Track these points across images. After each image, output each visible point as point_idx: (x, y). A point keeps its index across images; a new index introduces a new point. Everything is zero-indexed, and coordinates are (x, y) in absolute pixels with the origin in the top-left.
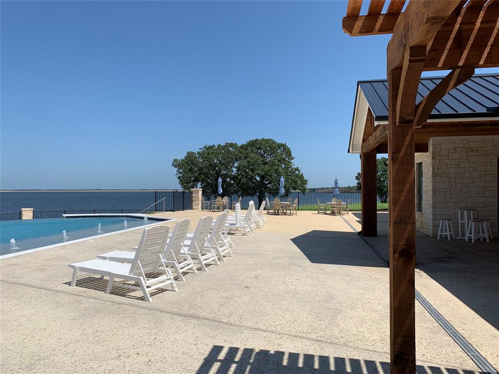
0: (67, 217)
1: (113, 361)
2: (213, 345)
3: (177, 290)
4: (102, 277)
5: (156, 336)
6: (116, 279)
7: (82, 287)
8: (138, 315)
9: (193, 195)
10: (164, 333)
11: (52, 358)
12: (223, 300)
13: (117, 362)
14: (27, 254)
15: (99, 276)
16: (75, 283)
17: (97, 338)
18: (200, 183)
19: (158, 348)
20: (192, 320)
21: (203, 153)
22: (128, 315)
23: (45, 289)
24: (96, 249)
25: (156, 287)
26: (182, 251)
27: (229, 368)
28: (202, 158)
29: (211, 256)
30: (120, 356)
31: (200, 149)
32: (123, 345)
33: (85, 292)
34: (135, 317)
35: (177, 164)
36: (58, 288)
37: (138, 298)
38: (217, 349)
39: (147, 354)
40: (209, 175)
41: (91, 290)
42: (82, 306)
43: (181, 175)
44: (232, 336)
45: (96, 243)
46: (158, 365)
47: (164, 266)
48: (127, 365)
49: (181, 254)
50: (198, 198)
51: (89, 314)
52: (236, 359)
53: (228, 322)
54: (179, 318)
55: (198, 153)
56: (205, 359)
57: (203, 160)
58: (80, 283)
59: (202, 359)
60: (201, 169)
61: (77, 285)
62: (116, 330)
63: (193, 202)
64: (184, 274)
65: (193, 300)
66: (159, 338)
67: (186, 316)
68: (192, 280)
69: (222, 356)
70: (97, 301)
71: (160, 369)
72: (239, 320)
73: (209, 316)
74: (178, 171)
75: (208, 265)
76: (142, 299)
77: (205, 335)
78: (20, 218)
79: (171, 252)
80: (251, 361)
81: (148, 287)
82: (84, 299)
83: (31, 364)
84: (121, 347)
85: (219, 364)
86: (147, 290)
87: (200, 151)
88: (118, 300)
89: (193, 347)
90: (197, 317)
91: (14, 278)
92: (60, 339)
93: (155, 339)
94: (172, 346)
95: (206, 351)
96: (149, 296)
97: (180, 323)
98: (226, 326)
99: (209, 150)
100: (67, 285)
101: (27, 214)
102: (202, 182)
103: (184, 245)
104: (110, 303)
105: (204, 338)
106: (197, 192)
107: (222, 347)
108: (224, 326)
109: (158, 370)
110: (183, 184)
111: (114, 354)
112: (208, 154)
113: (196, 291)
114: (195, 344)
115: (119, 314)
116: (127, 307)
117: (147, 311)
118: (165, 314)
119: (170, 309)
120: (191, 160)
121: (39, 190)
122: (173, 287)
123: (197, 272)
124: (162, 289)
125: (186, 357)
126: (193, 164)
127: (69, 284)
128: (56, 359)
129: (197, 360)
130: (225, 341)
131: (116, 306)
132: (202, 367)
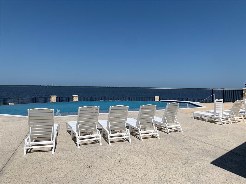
0: (162, 101)
9: (243, 93)
63: (243, 97)
101: (157, 99)
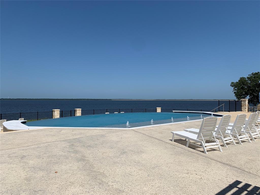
0: (175, 112)
1: (185, 174)
2: (236, 180)
3: (222, 151)
4: (186, 139)
5: (206, 169)
6: (191, 141)
7: (176, 142)
8: (200, 159)
9: (242, 103)
10: (211, 169)
11: (162, 167)
12: (248, 160)
13: (187, 175)
14: (156, 126)
15: (184, 139)
16: (173, 141)
17: (180, 164)
18: (249, 96)
19: (207, 174)
20: (227, 166)
21: (251, 77)
22: (195, 158)
23: (162, 141)
24: (185, 127)
25: (210, 147)
26: (226, 132)
27: (243, 192)
28: (250, 80)
29: (245, 137)
30: (188, 173)
31: (249, 75)
32: (190, 169)
33: (178, 145)
34: (198, 159)
35: (233, 85)
36: (167, 141)
37: (201, 151)
38: (238, 182)
39: (201, 175)
40: (255, 91)
41: (180, 144)
42: (175, 150)
43: (236, 91)
44: (249, 179)
45: (186, 124)
46: (205, 181)
47: (215, 138)
48: (191, 177)
49: (226, 133)
50: (245, 105)
51: (178, 154)
52: (248, 190)
53: (248, 171)
54: (220, 164)
55: (248, 78)
56: (230, 185)
57: (251, 82)
58: (176, 141)
59: (228, 184)
60: (249, 87)
61: (174, 141)
62: (188, 162)
63: (242, 107)
64: (228, 144)
65: (230, 157)
66: (207, 170)
67: (224, 164)
68: (231, 148)
69: (240, 186)
70: (182, 149)
71: (205, 183)
72: (256, 172)
73: (238, 167)
74: (234, 89)
75: (243, 142)
76: (203, 152)
77: (233, 175)
78: (156, 111)
79: (220, 132)
80: (257, 193)
81: (205, 147)
82: (176, 148)
83: (154, 167)
84: (189, 170)
85: (237, 189)
86: (205, 148)
87: (249, 76)
88: (191, 150)
89: (225, 178)
90: (230, 166)
91: (151, 135)
92: (165, 161)
93: (206, 170)
94: (213, 175)
95: (232, 181)
96: (206, 151)
97: (220, 166)
98: (247, 173)
99: (255, 75)
100: (170, 141)
101: (159, 110)
102: (250, 95)
103: (227, 129)
104: (187, 151)
105: (232, 176)
106: (245, 101)
107: (241, 182)
108: (245, 173)
109: (204, 183)
110: (237, 96)
111: (186, 171)
112: (255, 78)
113: (233, 154)
114: (226, 177)
115: (191, 156)
116: (195, 154)
117: (204, 158)
118: (213, 160)
119: (216, 159)
120: (242, 82)
121: (164, 99)
122: (220, 149)
123: (236, 144)
124: (214, 149)
125: (220, 181)
126: (244, 84)
127: (171, 140)
128: (163, 168)
129: (225, 184)
130: (244, 180)
131: (190, 153)
132: (227, 188)
